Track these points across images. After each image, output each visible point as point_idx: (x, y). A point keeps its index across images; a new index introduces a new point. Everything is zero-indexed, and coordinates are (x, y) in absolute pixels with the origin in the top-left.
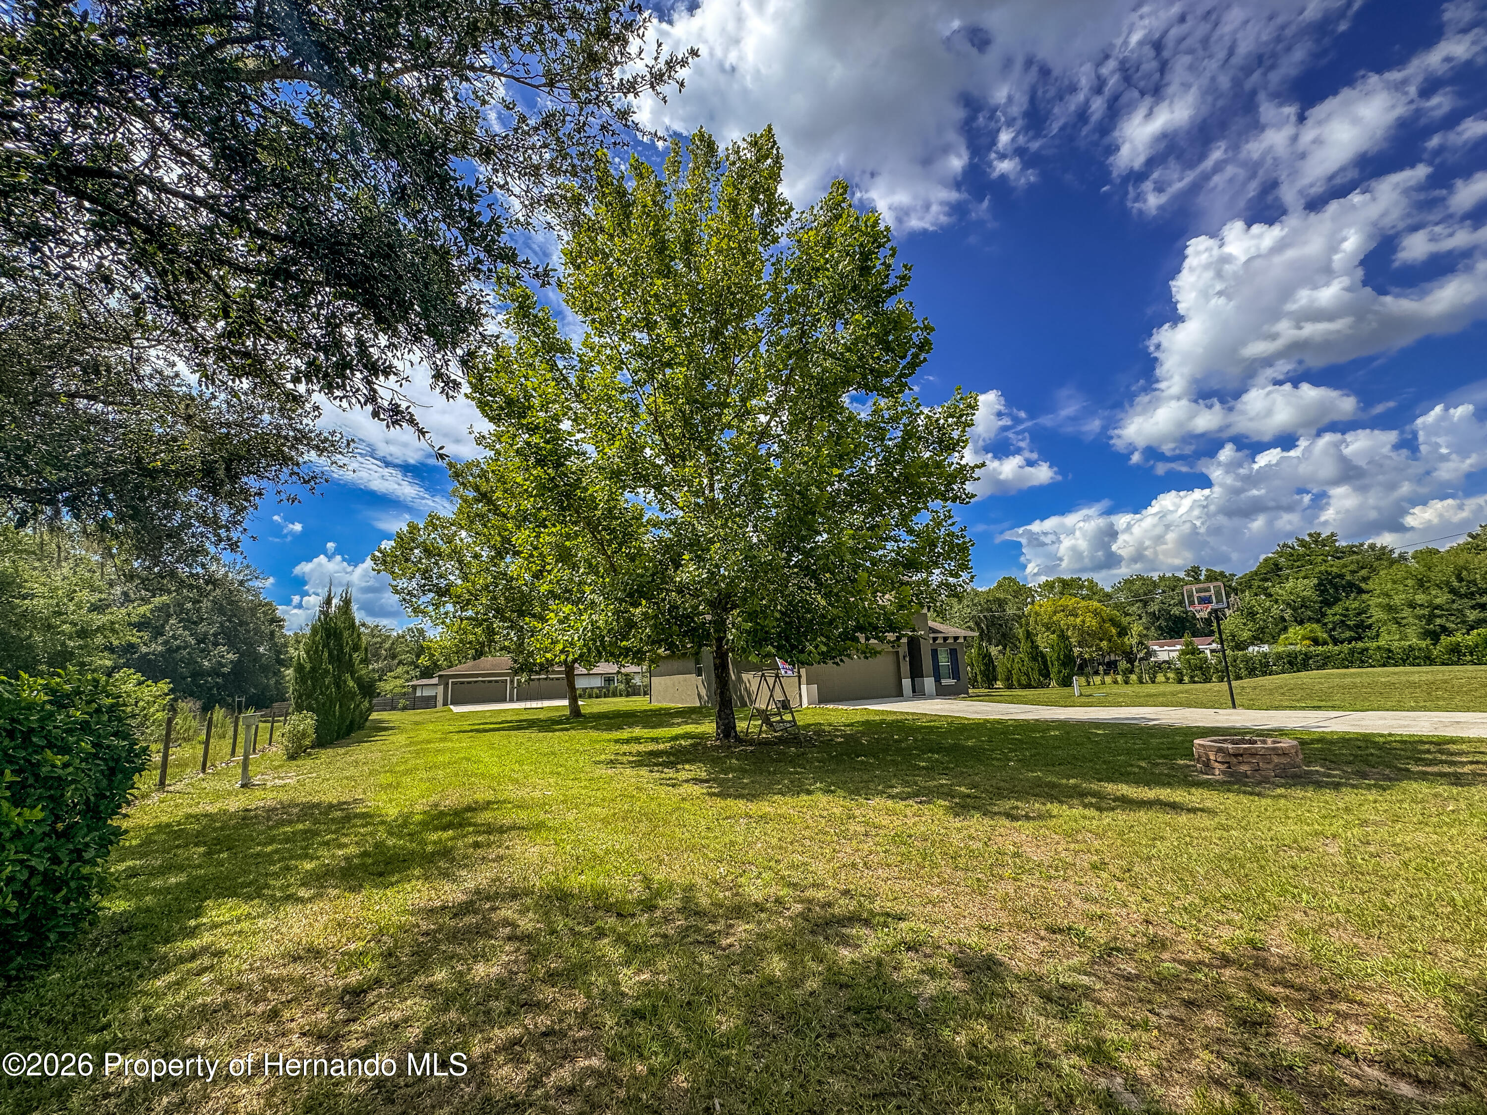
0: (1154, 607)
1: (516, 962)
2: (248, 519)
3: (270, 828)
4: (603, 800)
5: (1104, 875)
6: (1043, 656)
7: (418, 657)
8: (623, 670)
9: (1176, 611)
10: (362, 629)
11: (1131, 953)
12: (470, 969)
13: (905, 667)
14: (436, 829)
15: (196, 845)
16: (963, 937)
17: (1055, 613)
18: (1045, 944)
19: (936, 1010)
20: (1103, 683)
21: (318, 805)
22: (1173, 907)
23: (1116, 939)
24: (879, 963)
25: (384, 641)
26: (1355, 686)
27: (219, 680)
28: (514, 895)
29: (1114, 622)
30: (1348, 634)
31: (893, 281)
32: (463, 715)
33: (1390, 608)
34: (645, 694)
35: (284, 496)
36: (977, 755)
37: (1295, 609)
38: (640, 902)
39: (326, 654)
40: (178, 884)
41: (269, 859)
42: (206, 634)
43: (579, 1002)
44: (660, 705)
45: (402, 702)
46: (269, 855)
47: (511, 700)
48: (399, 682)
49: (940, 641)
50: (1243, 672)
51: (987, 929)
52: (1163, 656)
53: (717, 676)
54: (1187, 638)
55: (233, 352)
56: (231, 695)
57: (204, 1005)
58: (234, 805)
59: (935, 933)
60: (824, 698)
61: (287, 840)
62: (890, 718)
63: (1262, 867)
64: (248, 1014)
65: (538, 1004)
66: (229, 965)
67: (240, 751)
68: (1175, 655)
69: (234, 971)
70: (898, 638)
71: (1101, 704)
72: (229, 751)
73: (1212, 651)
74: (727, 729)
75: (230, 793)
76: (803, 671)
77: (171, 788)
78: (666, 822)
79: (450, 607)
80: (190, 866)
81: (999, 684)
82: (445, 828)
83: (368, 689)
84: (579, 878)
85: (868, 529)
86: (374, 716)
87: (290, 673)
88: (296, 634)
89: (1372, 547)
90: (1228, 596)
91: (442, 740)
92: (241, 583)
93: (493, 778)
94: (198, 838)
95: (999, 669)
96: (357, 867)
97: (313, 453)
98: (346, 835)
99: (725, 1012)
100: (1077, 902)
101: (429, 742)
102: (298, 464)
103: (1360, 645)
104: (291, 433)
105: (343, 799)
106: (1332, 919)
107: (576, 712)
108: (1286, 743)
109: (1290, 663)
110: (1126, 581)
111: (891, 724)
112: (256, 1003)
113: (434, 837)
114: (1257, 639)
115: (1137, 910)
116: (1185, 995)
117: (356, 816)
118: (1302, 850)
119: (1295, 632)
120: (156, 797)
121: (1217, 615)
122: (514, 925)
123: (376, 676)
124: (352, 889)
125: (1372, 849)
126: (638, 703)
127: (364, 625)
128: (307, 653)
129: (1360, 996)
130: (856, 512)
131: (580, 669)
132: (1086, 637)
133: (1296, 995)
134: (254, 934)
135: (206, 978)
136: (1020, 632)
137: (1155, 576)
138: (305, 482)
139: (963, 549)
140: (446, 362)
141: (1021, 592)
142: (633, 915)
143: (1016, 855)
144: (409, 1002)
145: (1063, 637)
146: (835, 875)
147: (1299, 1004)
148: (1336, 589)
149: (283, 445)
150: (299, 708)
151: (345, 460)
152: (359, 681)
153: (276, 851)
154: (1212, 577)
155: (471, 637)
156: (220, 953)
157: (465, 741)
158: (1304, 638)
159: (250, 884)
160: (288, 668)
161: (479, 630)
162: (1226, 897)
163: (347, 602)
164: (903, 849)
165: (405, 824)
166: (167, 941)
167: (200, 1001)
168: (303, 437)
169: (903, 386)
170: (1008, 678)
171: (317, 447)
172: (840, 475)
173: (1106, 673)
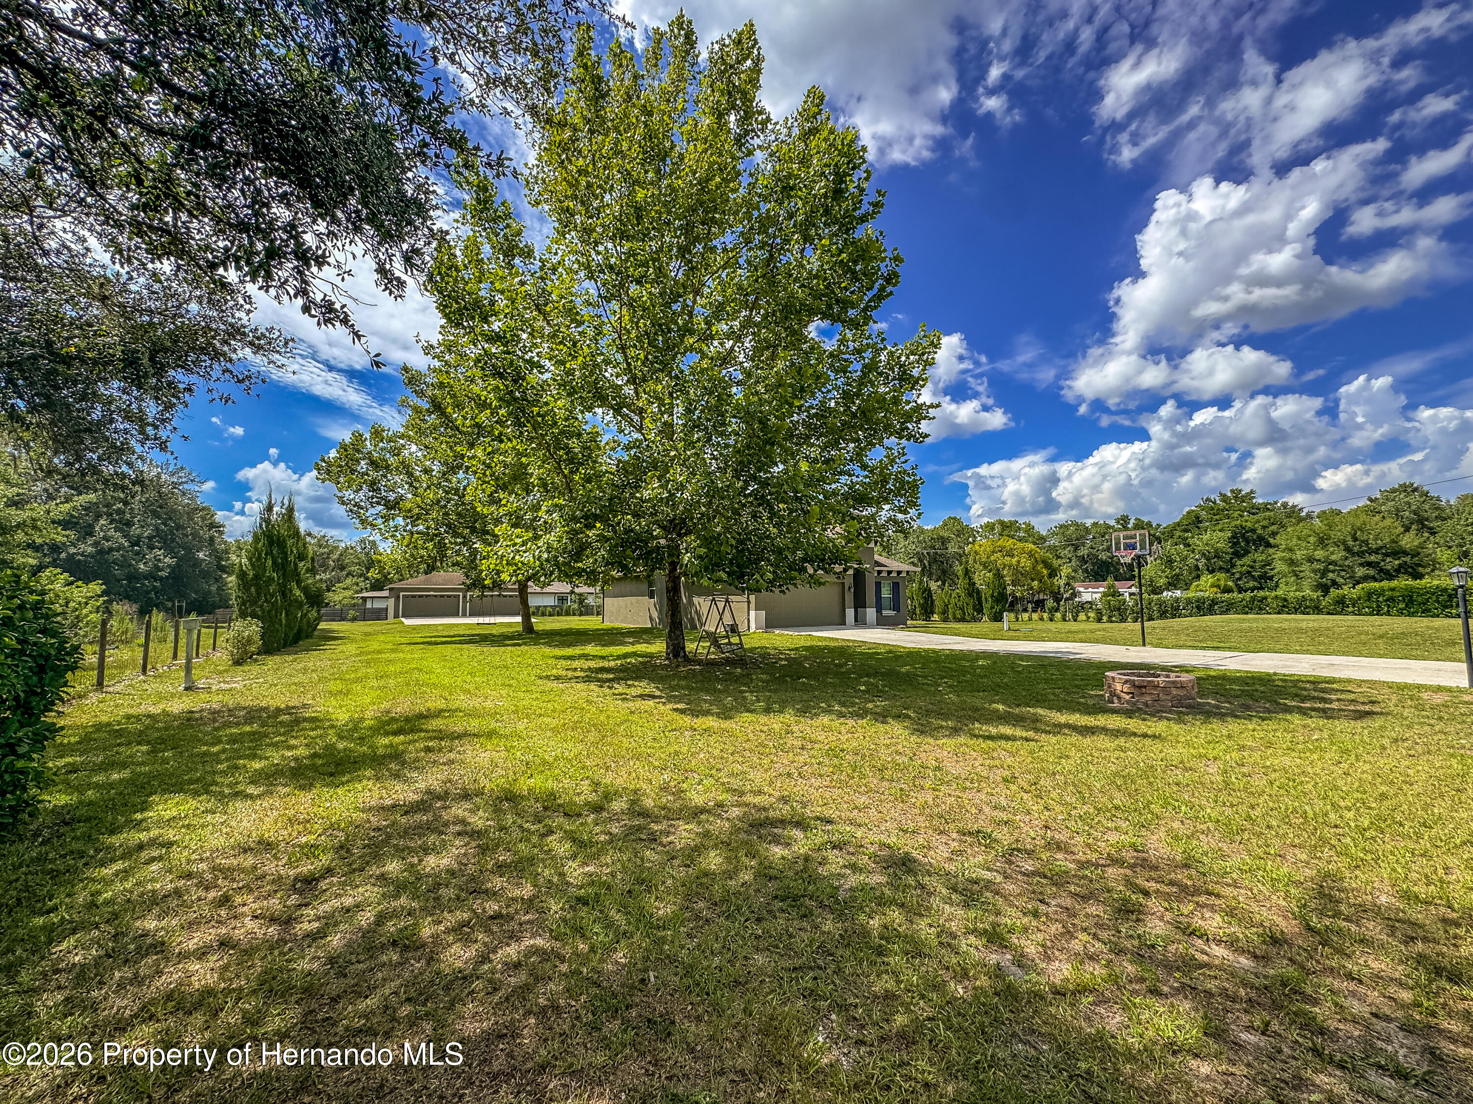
0: (1083, 552)
1: (465, 855)
2: (178, 417)
3: (216, 729)
4: (554, 711)
5: (1014, 787)
6: (978, 592)
7: (368, 569)
8: (577, 590)
9: (1103, 556)
10: (308, 539)
11: (1030, 853)
12: (420, 861)
13: (849, 598)
14: (387, 734)
15: (139, 743)
16: (883, 838)
17: (993, 552)
18: (956, 844)
19: (854, 899)
20: (1030, 619)
21: (265, 709)
22: (1070, 815)
23: (1017, 841)
24: (807, 859)
25: (331, 552)
26: (1251, 630)
27: (157, 584)
28: (466, 796)
29: (1046, 564)
30: (1251, 584)
31: (865, 208)
32: (414, 628)
33: (1292, 562)
34: (598, 614)
35: (216, 395)
36: (909, 680)
37: (1208, 559)
38: (587, 803)
39: (269, 562)
40: (121, 781)
41: (216, 758)
42: (139, 537)
43: (527, 890)
44: (612, 625)
45: (352, 613)
46: (217, 754)
47: (464, 615)
48: (348, 593)
49: (884, 574)
50: (1156, 614)
51: (905, 831)
52: (1086, 597)
53: (669, 599)
54: (1110, 581)
55: (150, 227)
56: (170, 599)
57: (154, 891)
58: (177, 707)
59: (859, 834)
60: (771, 624)
61: (235, 741)
62: (832, 644)
63: (1150, 783)
64: (199, 899)
65: (486, 892)
66: (179, 856)
67: (182, 654)
68: (1098, 596)
69: (183, 860)
70: (845, 570)
71: (1026, 638)
72: (171, 655)
73: (1131, 594)
74: (676, 650)
75: (173, 696)
76: (752, 598)
77: (111, 689)
78: (615, 733)
79: (400, 521)
80: (133, 764)
81: (936, 617)
82: (395, 733)
83: (316, 599)
84: (529, 782)
85: (823, 463)
86: (322, 626)
87: (232, 580)
88: (237, 541)
89: (1285, 505)
90: (1151, 544)
91: (393, 651)
92: (175, 485)
93: (444, 687)
94: (140, 738)
95: (937, 603)
96: (307, 767)
97: (248, 351)
98: (296, 738)
99: (662, 900)
100: (987, 810)
101: (379, 652)
102: (231, 360)
103: (1261, 593)
104: (222, 327)
105: (291, 704)
106: (1204, 827)
107: (528, 628)
108: (1185, 677)
109: (1198, 608)
110: (1061, 526)
111: (832, 650)
112: (207, 889)
113: (386, 741)
114: (1172, 585)
115: (1039, 818)
116: (1072, 888)
117: (305, 720)
118: (1186, 769)
119: (1207, 580)
120: (94, 697)
121: (1140, 561)
122: (463, 822)
123: (324, 586)
124: (302, 788)
125: (1245, 770)
126: (591, 622)
127: (309, 534)
128: (250, 559)
129: (1218, 889)
130: (813, 445)
131: (532, 587)
132: (1019, 576)
133: (1167, 889)
134: (203, 826)
135: (154, 867)
136: (959, 569)
137: (1089, 523)
138: (239, 381)
139: (914, 486)
140: (391, 257)
141: (964, 532)
142: (579, 815)
143: (938, 769)
144: (361, 890)
145: (999, 576)
146: (771, 783)
147: (1167, 897)
148: (1248, 542)
149: (214, 338)
150: (243, 615)
151: (284, 361)
152: (305, 590)
153: (224, 751)
154: (1139, 525)
155: (423, 552)
156: (169, 844)
157: (418, 652)
158: (1212, 586)
159: (197, 781)
160: (230, 574)
161: (430, 545)
162: (1117, 808)
163: (291, 510)
164: (836, 761)
165: (355, 729)
166: (112, 832)
167: (149, 887)
168: (236, 332)
169: (867, 319)
170: (944, 612)
171: (251, 344)
172: (800, 407)
173: (1034, 611)
